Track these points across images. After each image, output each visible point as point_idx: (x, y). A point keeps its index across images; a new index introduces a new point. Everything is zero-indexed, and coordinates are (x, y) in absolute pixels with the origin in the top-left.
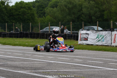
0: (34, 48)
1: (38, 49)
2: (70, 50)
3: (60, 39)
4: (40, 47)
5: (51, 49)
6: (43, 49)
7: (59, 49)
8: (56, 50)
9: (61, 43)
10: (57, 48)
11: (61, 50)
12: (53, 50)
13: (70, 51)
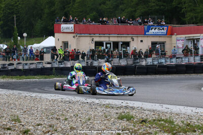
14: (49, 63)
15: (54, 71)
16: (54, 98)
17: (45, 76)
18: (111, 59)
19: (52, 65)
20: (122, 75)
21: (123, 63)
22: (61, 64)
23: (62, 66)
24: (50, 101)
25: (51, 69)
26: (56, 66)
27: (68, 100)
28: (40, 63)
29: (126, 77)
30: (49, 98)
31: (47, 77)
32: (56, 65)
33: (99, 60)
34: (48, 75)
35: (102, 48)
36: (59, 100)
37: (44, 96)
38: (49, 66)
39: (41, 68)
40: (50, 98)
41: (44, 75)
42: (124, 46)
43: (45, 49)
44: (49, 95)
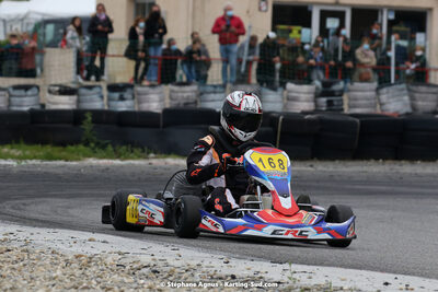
0: (105, 210)
1: (130, 219)
2: (328, 231)
3: (265, 157)
4: (140, 207)
5: (208, 222)
6: (159, 218)
7: (259, 224)
8: (235, 226)
9: (271, 186)
10: (248, 216)
11: (267, 232)
12: (221, 230)
13: (326, 236)
14: (65, 91)
15: (87, 126)
16: (88, 250)
17: (49, 149)
18: (341, 85)
19: (78, 101)
20: (385, 158)
21: (395, 103)
22: (122, 99)
23: (123, 106)
24: (68, 263)
25: (77, 116)
26: (98, 104)
27: (146, 259)
28: (26, 88)
29: (407, 169)
30: (63, 248)
31: (56, 151)
32: (96, 101)
33: (290, 86)
34: (63, 144)
35: (305, 31)
36: (109, 260)
37: (43, 237)
38: (65, 103)
39: (32, 112)
40: (70, 250)
41: (44, 143)
42: (402, 28)
43: (50, 28)
44: (65, 234)
